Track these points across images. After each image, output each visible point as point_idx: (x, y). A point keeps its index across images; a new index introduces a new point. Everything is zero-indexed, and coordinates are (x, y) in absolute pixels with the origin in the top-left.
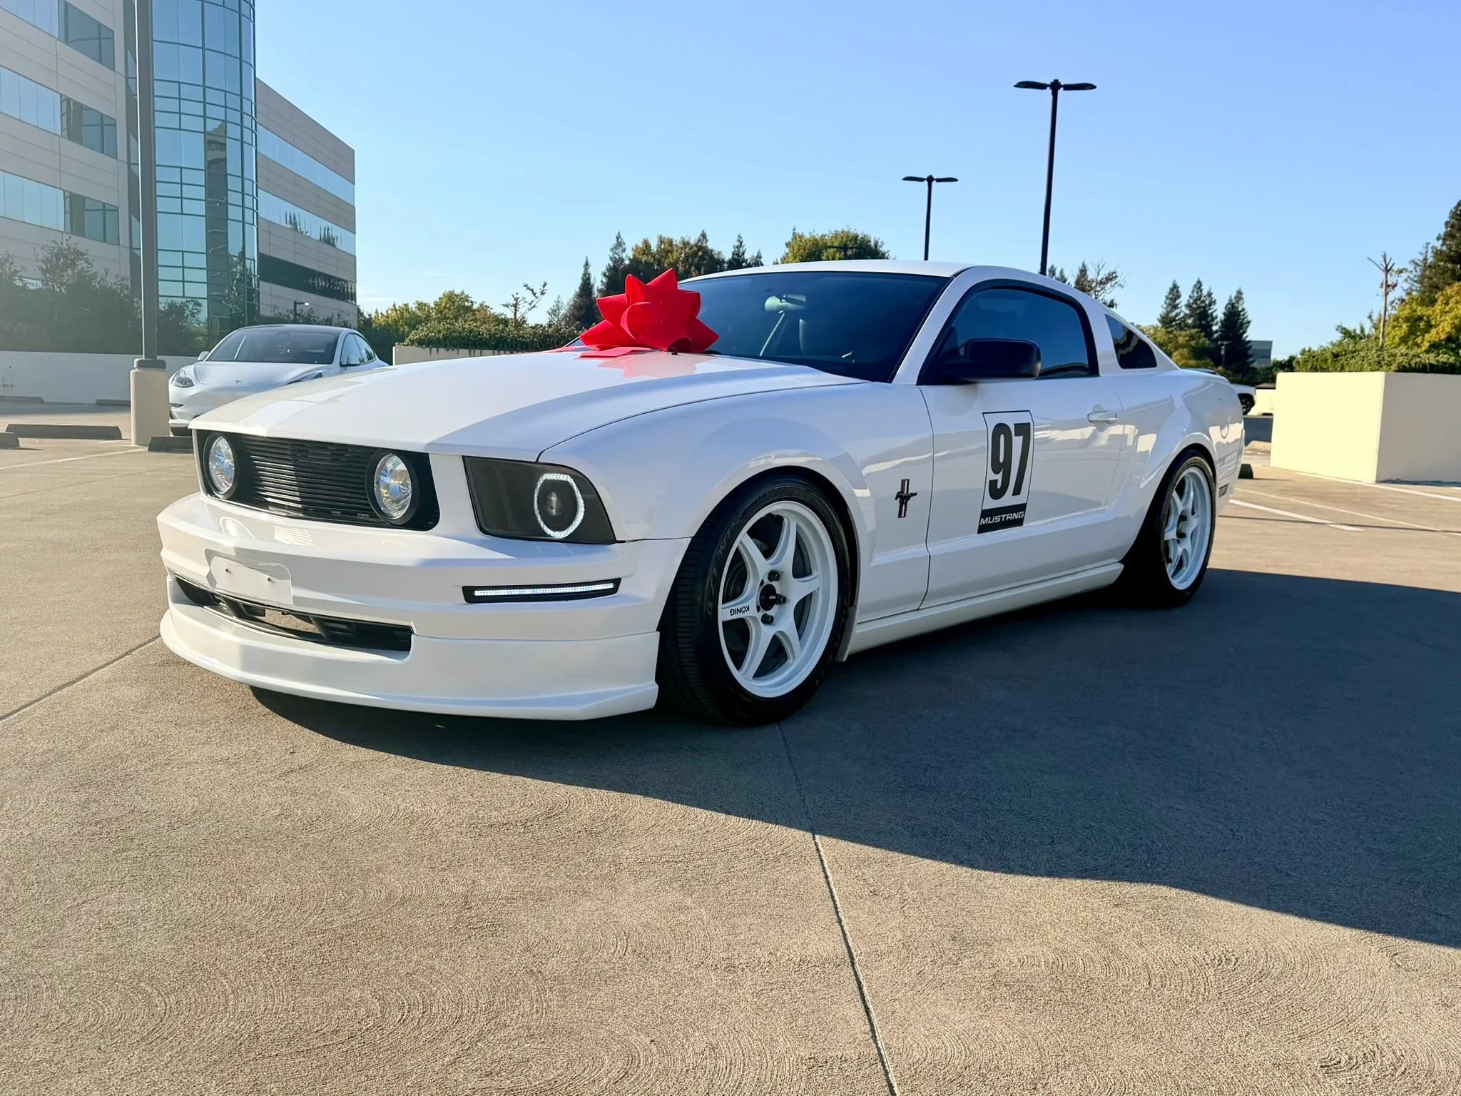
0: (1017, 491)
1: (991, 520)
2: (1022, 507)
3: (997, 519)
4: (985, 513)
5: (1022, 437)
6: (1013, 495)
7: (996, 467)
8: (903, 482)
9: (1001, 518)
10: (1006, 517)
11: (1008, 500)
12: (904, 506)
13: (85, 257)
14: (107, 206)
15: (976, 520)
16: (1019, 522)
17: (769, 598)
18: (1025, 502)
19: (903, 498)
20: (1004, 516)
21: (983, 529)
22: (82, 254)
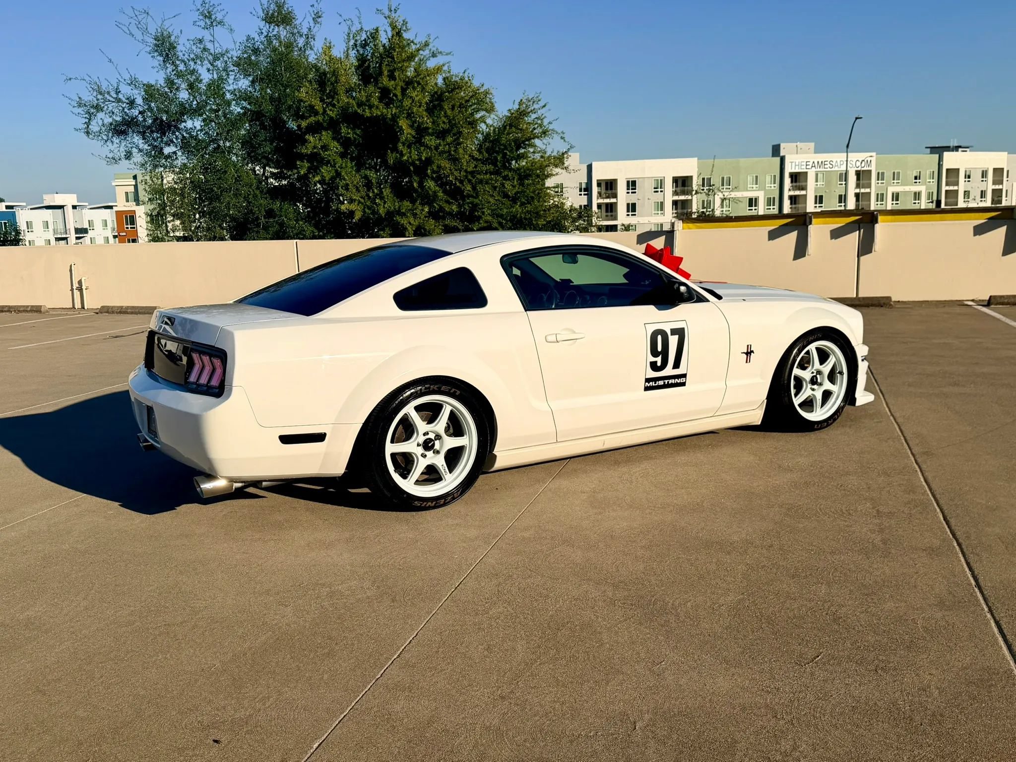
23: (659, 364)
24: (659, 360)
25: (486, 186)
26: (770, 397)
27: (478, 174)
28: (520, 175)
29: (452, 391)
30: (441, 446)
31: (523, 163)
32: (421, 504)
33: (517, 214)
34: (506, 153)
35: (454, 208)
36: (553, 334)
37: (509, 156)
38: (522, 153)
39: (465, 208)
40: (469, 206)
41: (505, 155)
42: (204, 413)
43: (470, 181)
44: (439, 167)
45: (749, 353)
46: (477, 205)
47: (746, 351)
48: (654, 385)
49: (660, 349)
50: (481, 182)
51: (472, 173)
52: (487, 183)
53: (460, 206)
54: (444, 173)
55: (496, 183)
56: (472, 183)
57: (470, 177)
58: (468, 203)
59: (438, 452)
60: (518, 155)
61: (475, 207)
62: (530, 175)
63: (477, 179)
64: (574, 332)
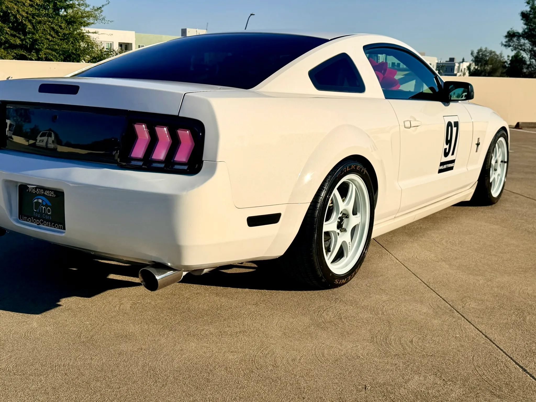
23: (447, 151)
24: (447, 147)
25: (44, 25)
26: (479, 180)
27: (37, 16)
28: (66, 21)
29: (362, 171)
30: (347, 225)
31: (70, 11)
32: (339, 282)
33: (69, 50)
34: (56, 3)
35: (18, 42)
36: (408, 121)
37: (59, 5)
38: (71, 4)
39: (26, 42)
40: (30, 41)
41: (55, 4)
42: (184, 193)
43: (30, 21)
44: (7, 7)
45: (478, 144)
46: (36, 40)
47: (477, 143)
48: (443, 168)
49: (449, 139)
50: (40, 22)
51: (33, 15)
52: (45, 24)
53: (22, 40)
54: (12, 13)
55: (52, 24)
56: (32, 23)
57: (30, 18)
58: (30, 38)
59: (345, 230)
60: (68, 5)
61: (35, 41)
62: (74, 22)
63: (36, 20)
64: (415, 120)
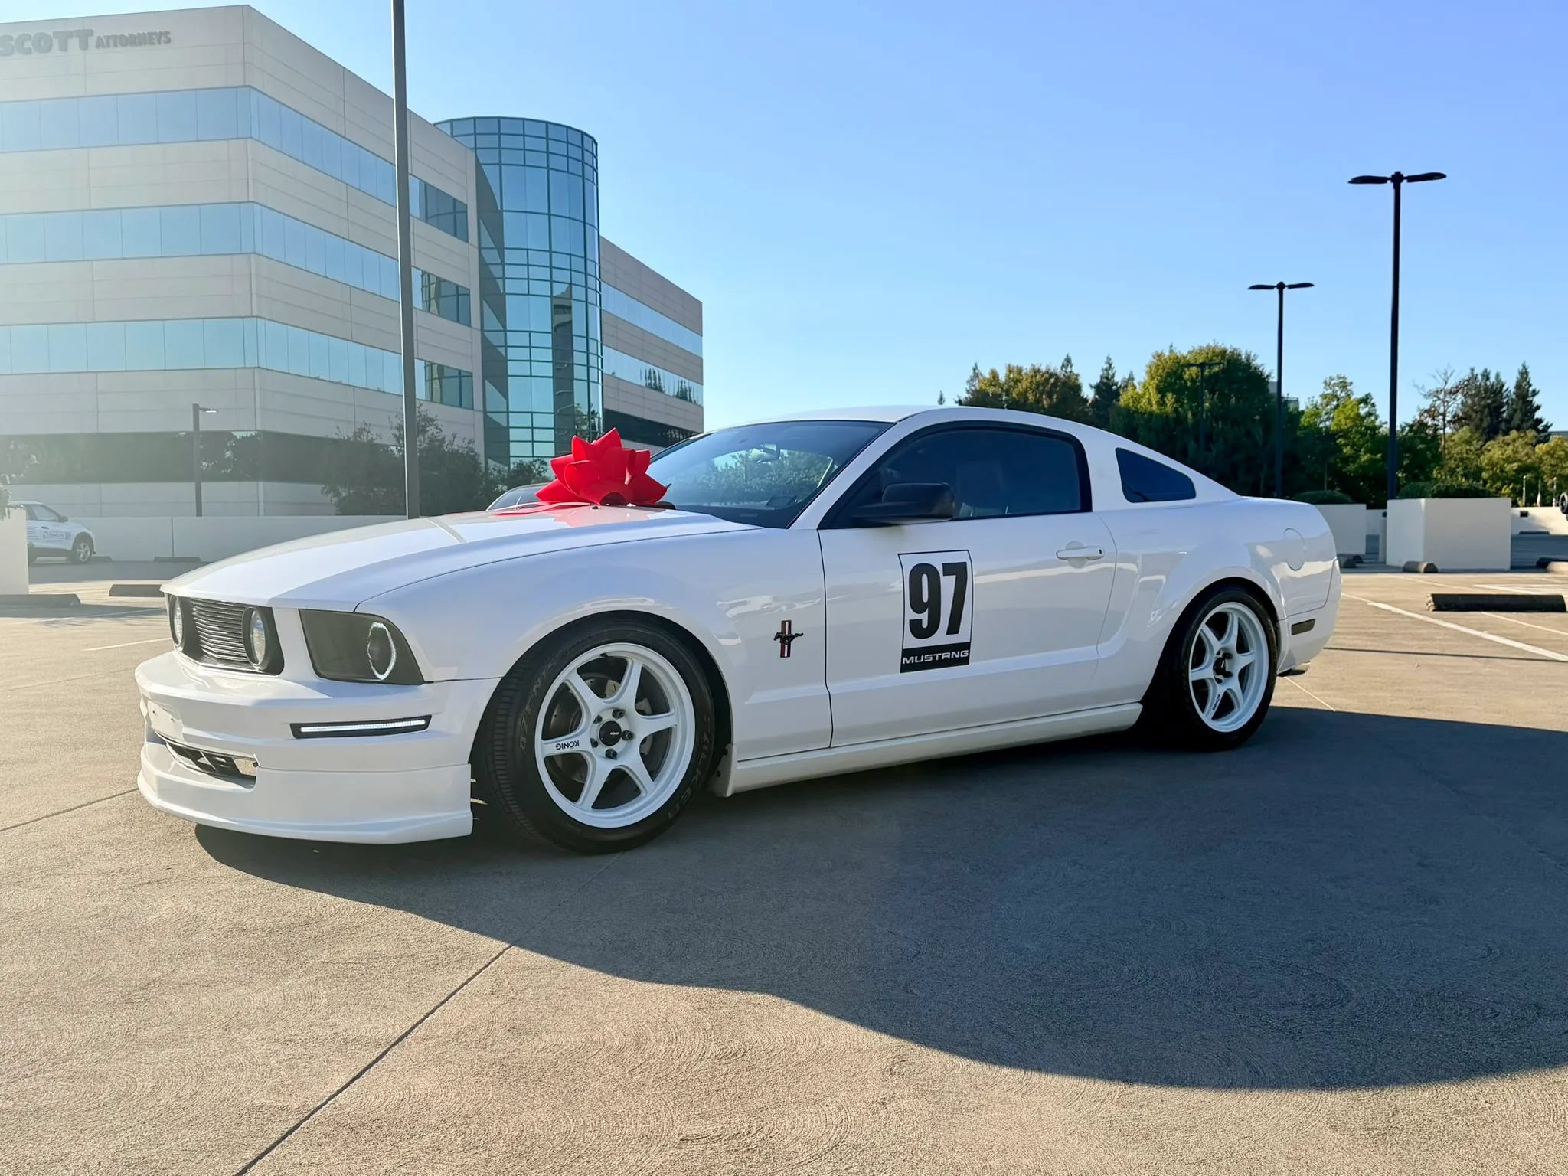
0: (954, 628)
1: (919, 659)
2: (966, 646)
3: (929, 658)
4: (906, 653)
5: (955, 576)
6: (948, 634)
7: (917, 605)
8: (783, 623)
9: (934, 657)
10: (940, 657)
11: (940, 638)
12: (786, 646)
13: (435, 423)
14: (462, 374)
15: (897, 660)
16: (965, 661)
17: (610, 734)
18: (969, 641)
19: (786, 638)
20: (937, 655)
21: (905, 668)
22: (432, 420)
